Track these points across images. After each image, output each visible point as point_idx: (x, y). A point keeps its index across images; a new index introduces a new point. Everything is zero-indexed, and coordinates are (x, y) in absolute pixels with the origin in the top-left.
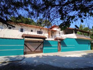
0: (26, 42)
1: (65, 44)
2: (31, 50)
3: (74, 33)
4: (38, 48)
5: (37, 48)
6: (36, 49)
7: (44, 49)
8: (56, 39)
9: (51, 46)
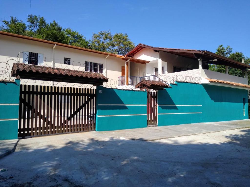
0: (29, 93)
1: (171, 102)
2: (49, 123)
3: (200, 66)
4: (75, 113)
5: (72, 116)
6: (69, 119)
7: (98, 116)
8: (142, 85)
9: (125, 108)
